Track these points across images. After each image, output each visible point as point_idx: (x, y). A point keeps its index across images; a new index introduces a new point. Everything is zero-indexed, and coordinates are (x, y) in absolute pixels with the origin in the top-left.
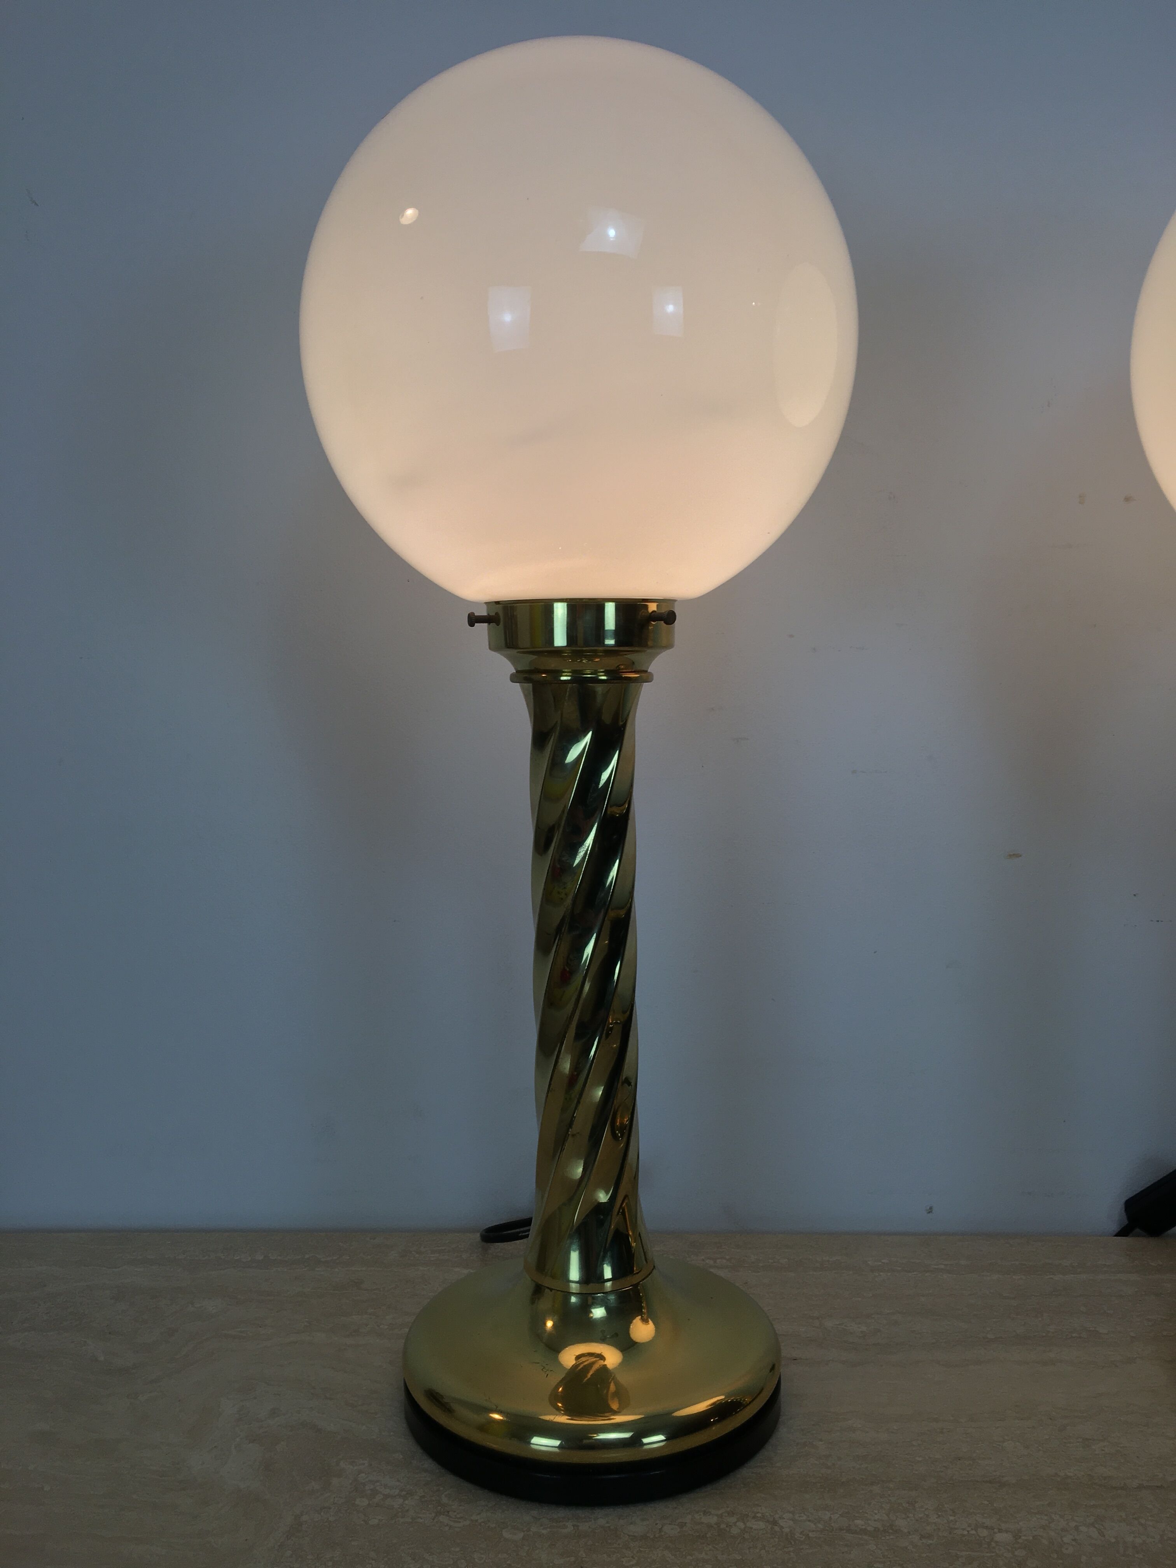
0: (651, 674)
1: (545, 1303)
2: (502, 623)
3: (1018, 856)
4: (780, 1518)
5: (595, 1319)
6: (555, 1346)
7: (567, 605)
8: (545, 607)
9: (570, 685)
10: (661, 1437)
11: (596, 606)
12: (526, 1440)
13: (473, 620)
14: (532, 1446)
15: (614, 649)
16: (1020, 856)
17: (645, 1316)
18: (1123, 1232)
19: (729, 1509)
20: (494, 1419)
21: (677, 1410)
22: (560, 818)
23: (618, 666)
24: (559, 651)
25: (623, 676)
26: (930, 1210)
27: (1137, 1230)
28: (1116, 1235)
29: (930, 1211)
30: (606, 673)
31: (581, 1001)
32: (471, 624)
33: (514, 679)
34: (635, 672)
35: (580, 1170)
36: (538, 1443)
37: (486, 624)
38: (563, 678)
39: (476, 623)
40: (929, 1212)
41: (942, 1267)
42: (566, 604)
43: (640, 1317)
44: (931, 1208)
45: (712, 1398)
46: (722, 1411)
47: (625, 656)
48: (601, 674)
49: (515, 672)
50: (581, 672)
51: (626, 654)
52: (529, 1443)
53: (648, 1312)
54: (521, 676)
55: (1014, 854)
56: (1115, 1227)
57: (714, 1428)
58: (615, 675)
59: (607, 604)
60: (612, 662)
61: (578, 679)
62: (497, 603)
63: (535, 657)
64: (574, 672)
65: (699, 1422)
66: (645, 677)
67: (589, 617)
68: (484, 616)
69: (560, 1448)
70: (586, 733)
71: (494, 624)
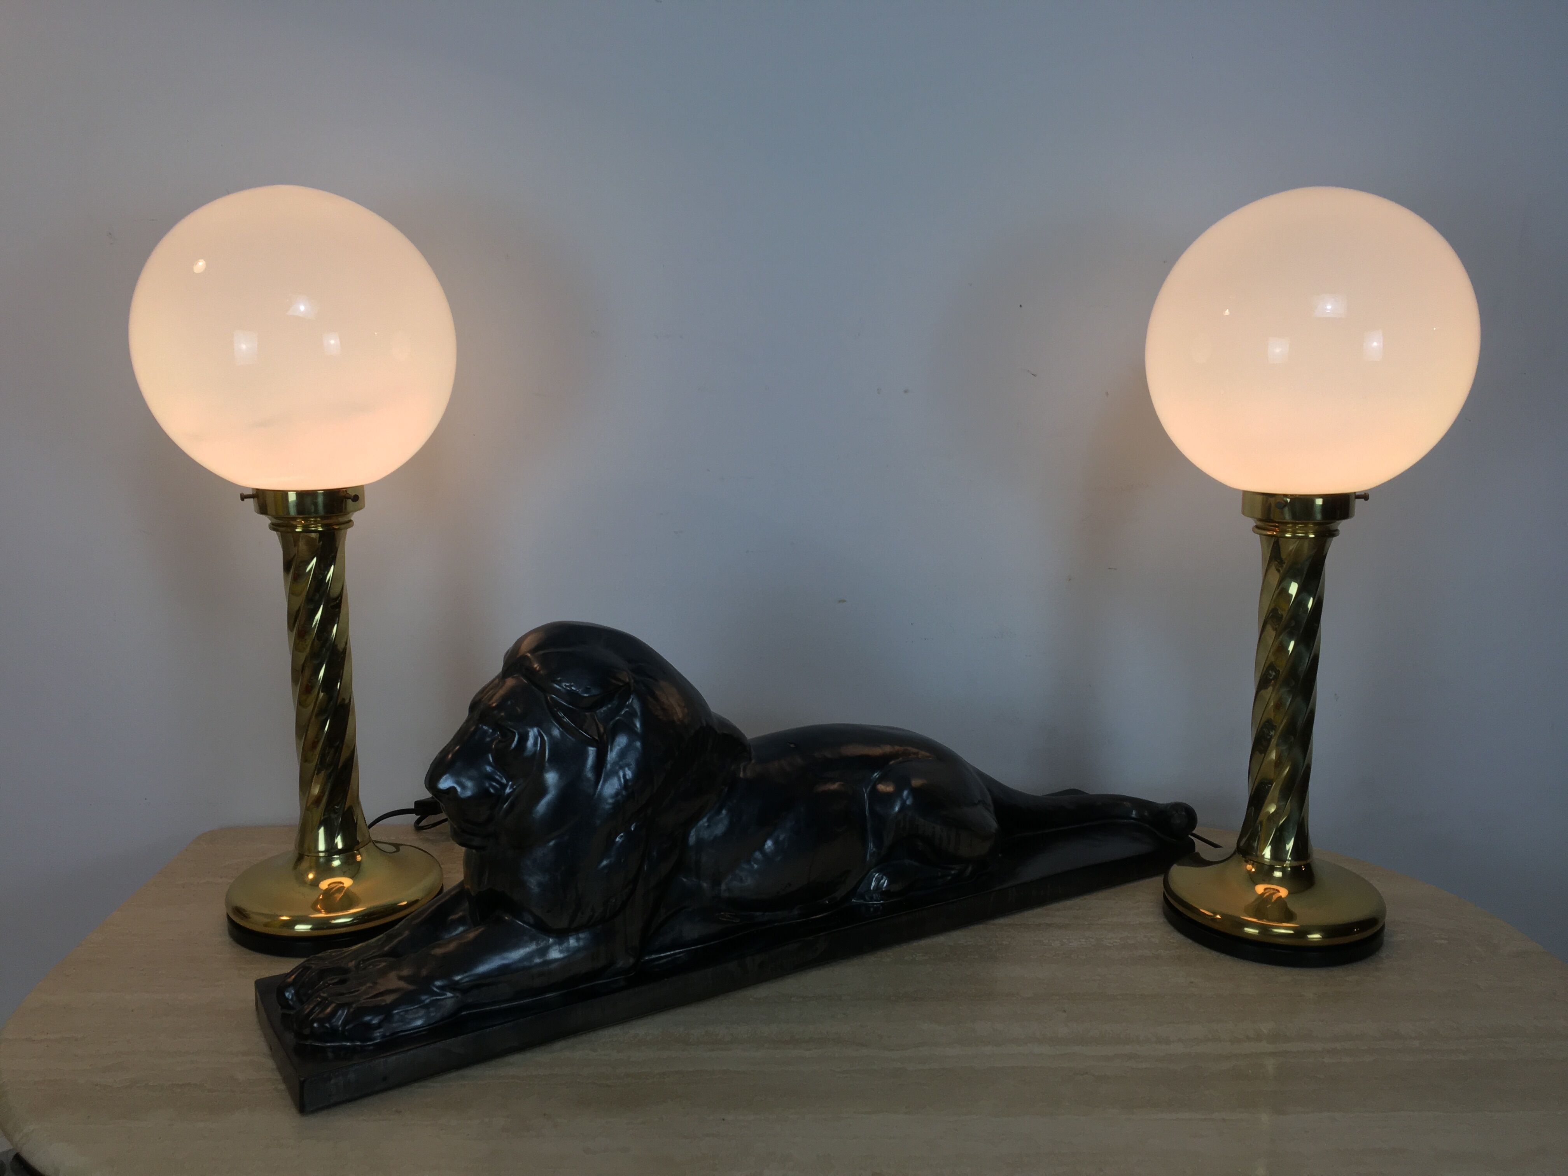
1: (305, 864)
2: (259, 499)
5: (335, 866)
6: (315, 883)
8: (283, 494)
9: (302, 534)
11: (311, 494)
12: (292, 928)
13: (243, 497)
15: (323, 514)
22: (301, 605)
23: (329, 523)
31: (318, 703)
32: (242, 499)
33: (271, 529)
37: (252, 499)
38: (297, 530)
39: (246, 498)
42: (295, 493)
49: (271, 525)
51: (335, 516)
52: (294, 929)
54: (274, 527)
58: (328, 529)
59: (317, 493)
63: (280, 518)
64: (304, 526)
68: (250, 495)
69: (311, 929)
70: (312, 559)
71: (256, 499)
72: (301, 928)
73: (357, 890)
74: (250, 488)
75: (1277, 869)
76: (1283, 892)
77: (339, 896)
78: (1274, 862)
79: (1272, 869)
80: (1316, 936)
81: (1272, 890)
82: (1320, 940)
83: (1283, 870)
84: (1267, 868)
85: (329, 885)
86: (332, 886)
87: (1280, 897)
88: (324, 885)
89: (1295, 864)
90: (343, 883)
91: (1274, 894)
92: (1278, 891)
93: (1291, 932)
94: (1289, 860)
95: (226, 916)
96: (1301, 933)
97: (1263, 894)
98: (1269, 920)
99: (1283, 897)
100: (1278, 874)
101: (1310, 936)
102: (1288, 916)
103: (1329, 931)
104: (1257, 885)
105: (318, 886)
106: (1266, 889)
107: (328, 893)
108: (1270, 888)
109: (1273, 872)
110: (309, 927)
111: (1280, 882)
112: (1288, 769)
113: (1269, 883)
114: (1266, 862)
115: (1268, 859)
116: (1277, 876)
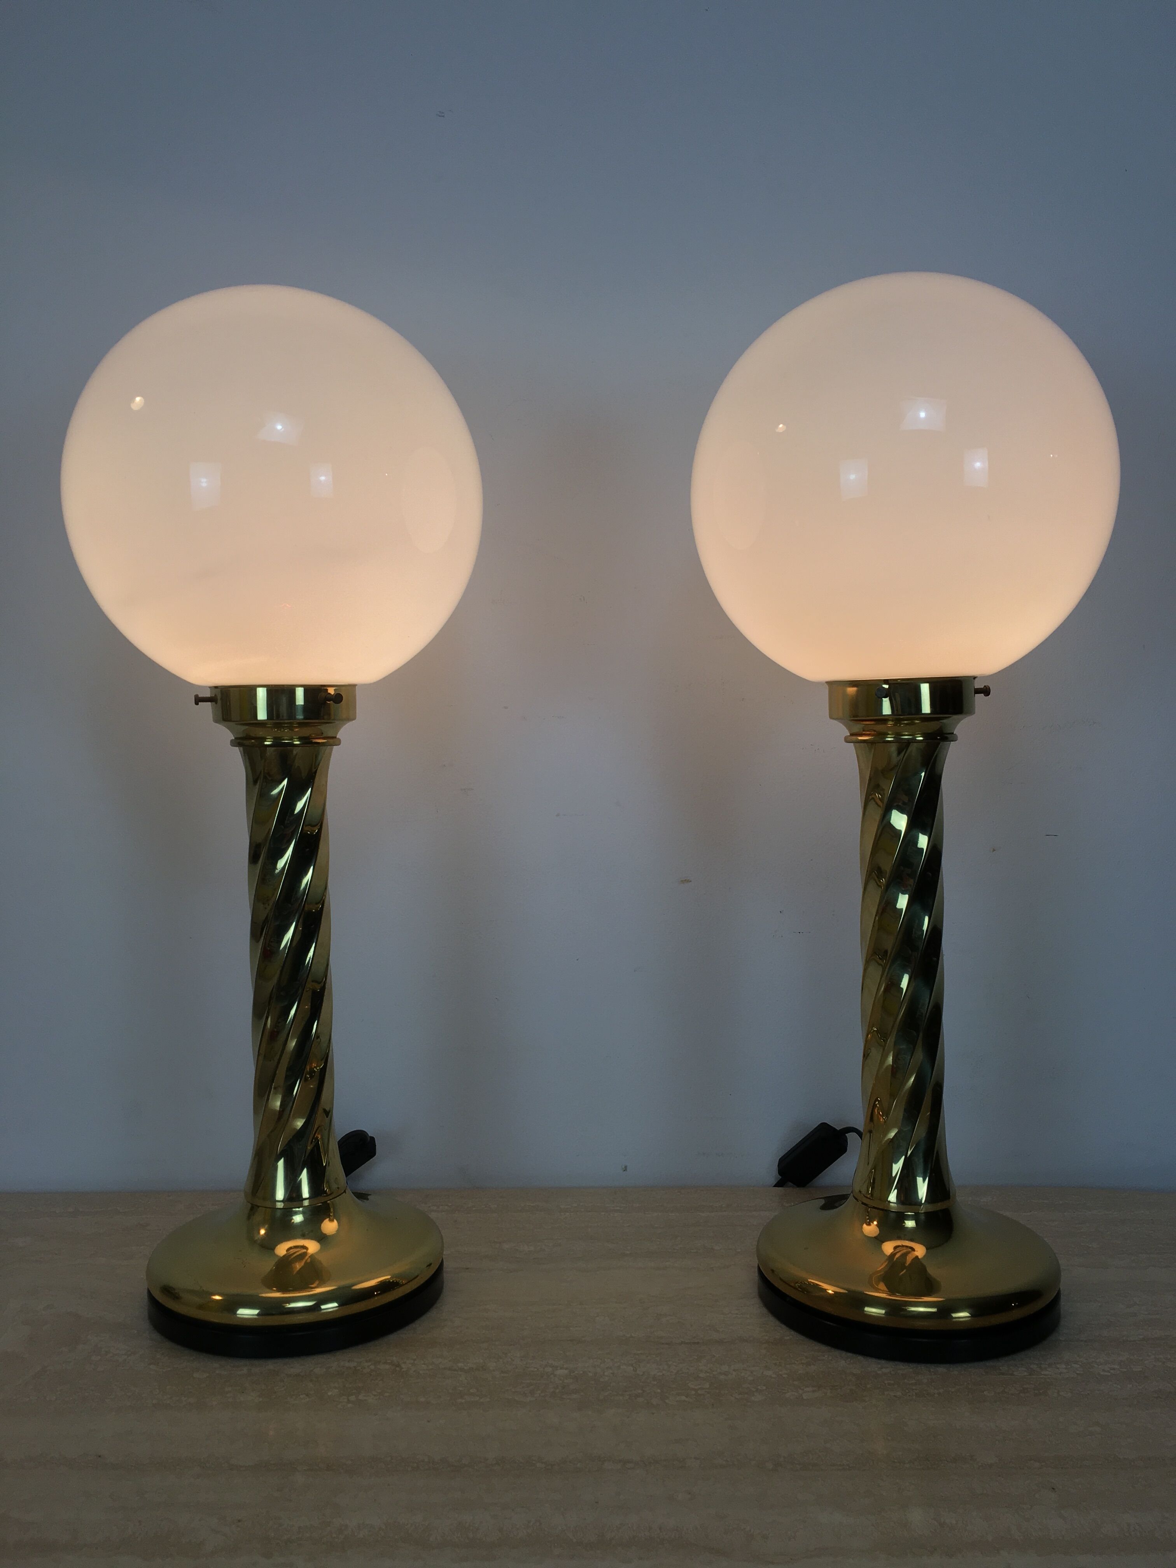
0: (339, 740)
1: (258, 1217)
2: (219, 702)
4: (405, 1363)
5: (297, 1223)
6: (268, 1246)
7: (267, 690)
8: (250, 691)
9: (272, 748)
10: (335, 1305)
11: (290, 691)
12: (234, 1312)
13: (198, 700)
14: (238, 1316)
15: (302, 721)
17: (332, 1218)
18: (778, 1185)
19: (368, 1359)
20: (216, 1299)
21: (353, 1286)
22: (266, 840)
23: (310, 735)
24: (262, 724)
25: (313, 741)
26: (625, 1169)
27: (790, 1184)
28: (775, 1186)
30: (300, 739)
32: (197, 703)
33: (234, 743)
34: (324, 738)
35: (278, 1103)
36: (244, 1313)
37: (208, 703)
38: (266, 743)
39: (200, 702)
40: (624, 1170)
41: (618, 1208)
42: (265, 689)
43: (328, 1219)
44: (626, 1167)
45: (380, 1277)
46: (385, 1287)
47: (317, 727)
48: (296, 740)
49: (234, 738)
50: (281, 739)
51: (317, 725)
52: (235, 1314)
53: (334, 1215)
54: (237, 742)
56: (773, 1181)
57: (376, 1298)
58: (306, 741)
59: (297, 689)
60: (306, 732)
61: (277, 743)
62: (216, 687)
63: (247, 727)
64: (274, 739)
65: (368, 1294)
66: (333, 741)
67: (284, 700)
68: (206, 698)
69: (258, 1315)
70: (283, 780)
71: (214, 703)
72: (246, 1313)
73: (325, 1260)
74: (206, 687)
75: (908, 1218)
76: (920, 1251)
77: (298, 1266)
78: (902, 1208)
79: (902, 1217)
80: (963, 1315)
81: (904, 1248)
82: (967, 1319)
83: (916, 1217)
84: (892, 1215)
85: (288, 1250)
86: (292, 1251)
87: (917, 1257)
88: (282, 1250)
89: (933, 1209)
90: (306, 1248)
91: (908, 1253)
92: (913, 1250)
93: (934, 1310)
94: (923, 1204)
95: (146, 1292)
96: (945, 1310)
97: (893, 1255)
98: (904, 1294)
99: (920, 1257)
100: (910, 1224)
102: (928, 1286)
103: (979, 1307)
104: (883, 1242)
105: (273, 1249)
106: (895, 1248)
107: (285, 1263)
108: (903, 1246)
109: (904, 1223)
110: (256, 1312)
111: (911, 1235)
112: (912, 1079)
113: (899, 1238)
114: (894, 1207)
115: (896, 1205)
116: (910, 1226)
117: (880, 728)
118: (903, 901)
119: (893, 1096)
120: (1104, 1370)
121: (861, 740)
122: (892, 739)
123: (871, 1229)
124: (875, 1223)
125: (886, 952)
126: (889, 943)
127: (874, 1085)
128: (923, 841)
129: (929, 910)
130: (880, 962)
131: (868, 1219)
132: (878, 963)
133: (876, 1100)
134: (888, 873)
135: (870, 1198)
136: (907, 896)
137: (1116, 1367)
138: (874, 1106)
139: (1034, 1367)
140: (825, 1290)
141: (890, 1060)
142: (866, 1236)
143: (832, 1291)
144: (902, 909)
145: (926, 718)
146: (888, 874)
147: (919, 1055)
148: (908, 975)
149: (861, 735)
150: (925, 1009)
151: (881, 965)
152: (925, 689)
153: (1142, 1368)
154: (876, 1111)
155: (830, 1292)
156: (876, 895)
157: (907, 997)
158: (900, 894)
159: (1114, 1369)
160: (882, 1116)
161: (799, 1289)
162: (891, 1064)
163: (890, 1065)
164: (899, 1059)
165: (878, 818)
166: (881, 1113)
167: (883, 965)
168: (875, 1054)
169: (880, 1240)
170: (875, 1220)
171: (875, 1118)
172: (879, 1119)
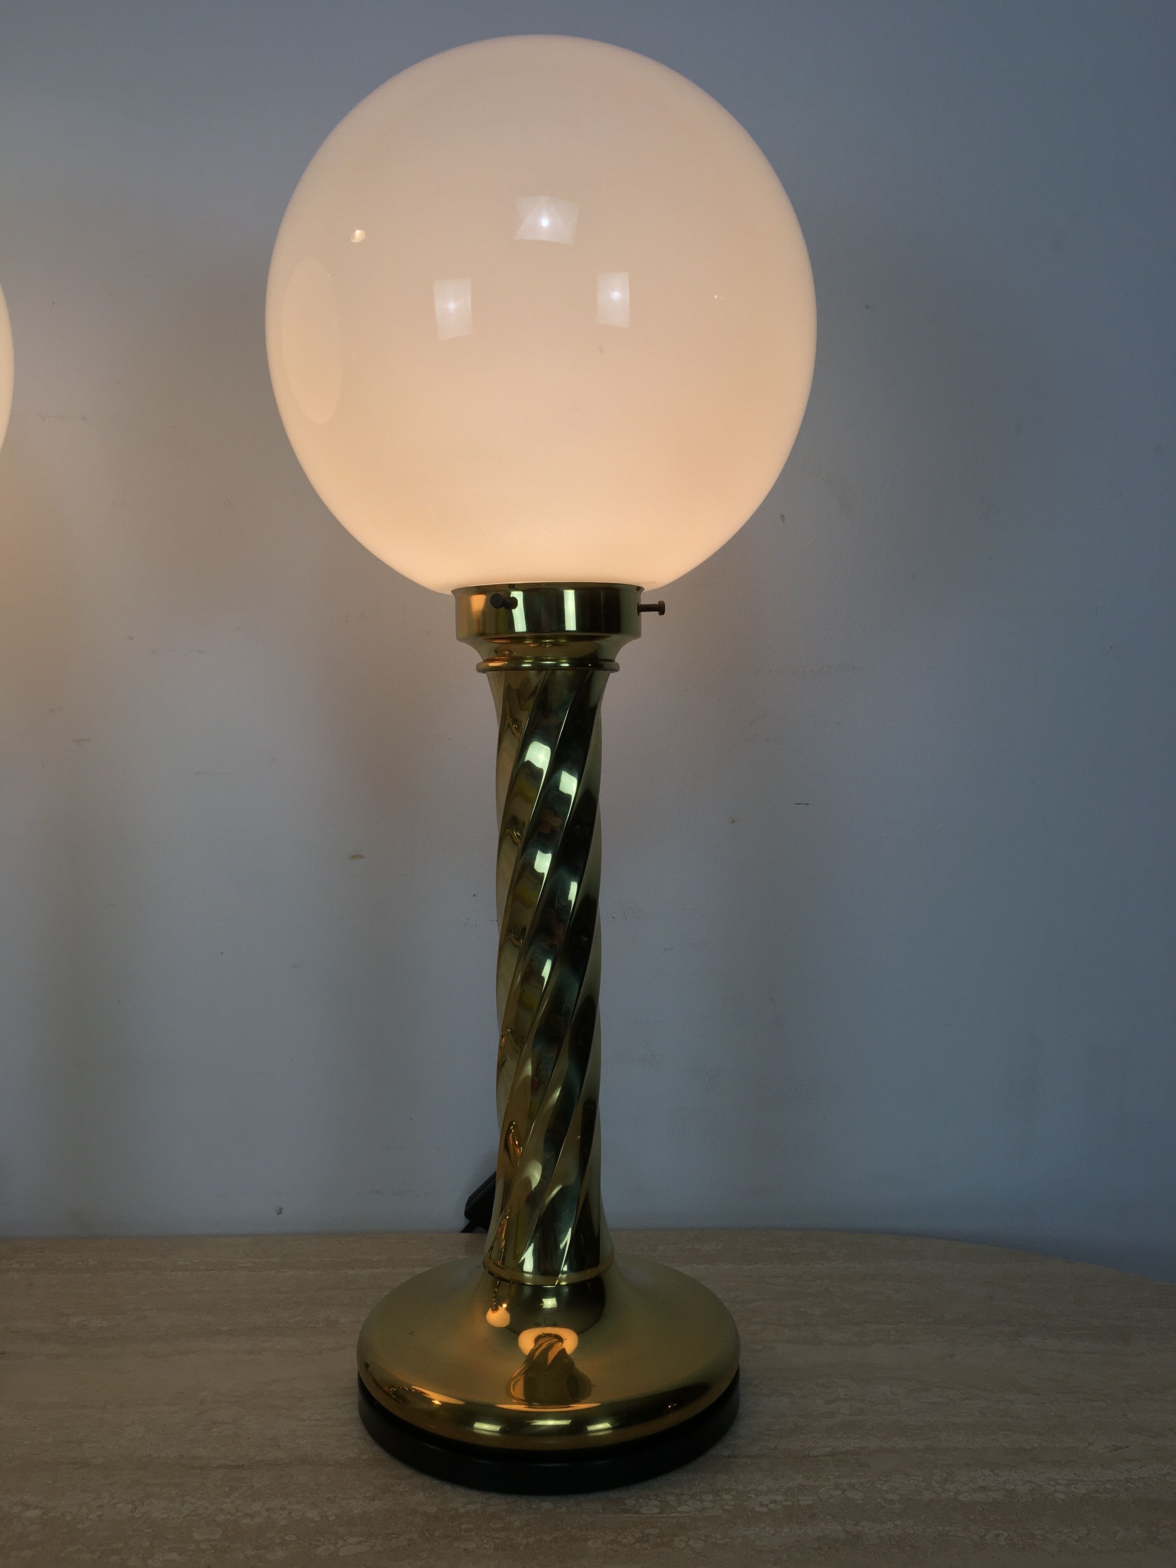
3: (361, 857)
16: (363, 857)
18: (466, 1230)
28: (462, 1232)
29: (279, 1212)
44: (281, 1209)
55: (357, 855)
56: (461, 1225)
75: (547, 1294)
76: (570, 1341)
78: (540, 1280)
79: (539, 1293)
80: (603, 1426)
81: (547, 1339)
83: (556, 1293)
89: (577, 1277)
91: (550, 1347)
92: (560, 1339)
94: (563, 1273)
97: (533, 1351)
101: (591, 1428)
104: (519, 1334)
106: (537, 1339)
108: (545, 1336)
109: (542, 1302)
111: (552, 1319)
112: (557, 1094)
113: (538, 1325)
114: (528, 1280)
115: (531, 1276)
116: (549, 1307)
117: (517, 649)
118: (543, 863)
119: (531, 1117)
120: (761, 1505)
121: (492, 667)
122: (530, 665)
123: (499, 1317)
124: (505, 1306)
125: (524, 929)
126: (528, 918)
127: (508, 1105)
128: (569, 784)
129: (578, 873)
130: (516, 942)
131: (495, 1302)
132: (514, 944)
133: (511, 1124)
134: (526, 825)
135: (500, 1267)
136: (549, 856)
137: (779, 1498)
138: (509, 1131)
139: (671, 1499)
140: (431, 1400)
141: (529, 1069)
142: (490, 1325)
143: (440, 1402)
144: (543, 874)
145: (571, 636)
146: (526, 827)
147: (564, 1064)
148: (551, 961)
149: (493, 660)
150: (573, 999)
151: (518, 946)
152: (570, 598)
153: (813, 1500)
154: (511, 1138)
155: (437, 1402)
156: (512, 855)
157: (549, 990)
158: (539, 850)
159: (775, 1502)
160: (520, 1145)
161: (394, 1397)
162: (530, 1074)
163: (528, 1076)
164: (540, 1070)
165: (514, 753)
166: (517, 1143)
167: (520, 946)
168: (511, 1064)
169: (513, 1330)
170: (504, 1303)
171: (511, 1148)
172: (515, 1152)
